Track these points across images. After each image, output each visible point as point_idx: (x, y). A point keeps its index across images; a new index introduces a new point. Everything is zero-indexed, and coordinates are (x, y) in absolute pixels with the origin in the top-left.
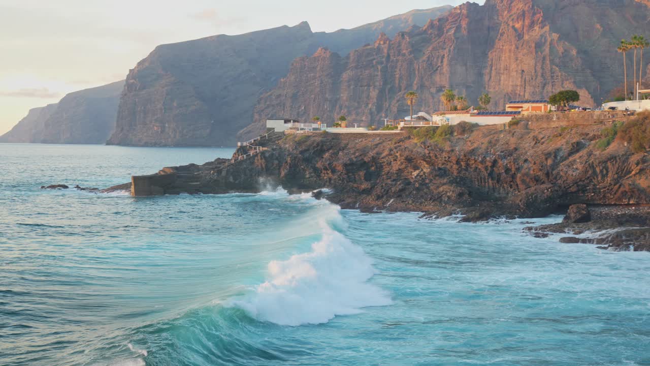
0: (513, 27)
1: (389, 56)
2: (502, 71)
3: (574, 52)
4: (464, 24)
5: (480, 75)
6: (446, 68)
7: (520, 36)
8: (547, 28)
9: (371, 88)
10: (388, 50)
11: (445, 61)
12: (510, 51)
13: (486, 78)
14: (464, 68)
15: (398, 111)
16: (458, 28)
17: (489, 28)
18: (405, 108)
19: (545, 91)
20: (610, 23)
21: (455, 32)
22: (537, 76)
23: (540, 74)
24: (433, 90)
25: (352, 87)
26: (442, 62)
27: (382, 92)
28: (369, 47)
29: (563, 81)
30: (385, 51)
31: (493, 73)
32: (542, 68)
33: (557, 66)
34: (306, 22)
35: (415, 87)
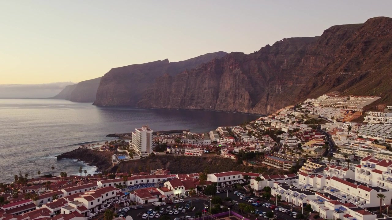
0: (229, 68)
1: (188, 77)
2: (225, 83)
3: (246, 78)
4: (213, 66)
5: (219, 84)
6: (207, 82)
7: (231, 71)
8: (239, 69)
9: (183, 88)
10: (188, 75)
11: (207, 79)
12: (228, 76)
13: (220, 85)
14: (213, 82)
15: (191, 96)
16: (211, 68)
17: (222, 68)
18: (193, 95)
19: (236, 91)
20: (262, 66)
21: (210, 69)
22: (234, 86)
23: (235, 86)
24: (203, 89)
25: (176, 88)
26: (206, 79)
27: (186, 89)
28: (182, 74)
29: (242, 88)
30: (187, 75)
31: (223, 83)
32: (236, 84)
33: (240, 83)
34: (167, 59)
35: (197, 88)
